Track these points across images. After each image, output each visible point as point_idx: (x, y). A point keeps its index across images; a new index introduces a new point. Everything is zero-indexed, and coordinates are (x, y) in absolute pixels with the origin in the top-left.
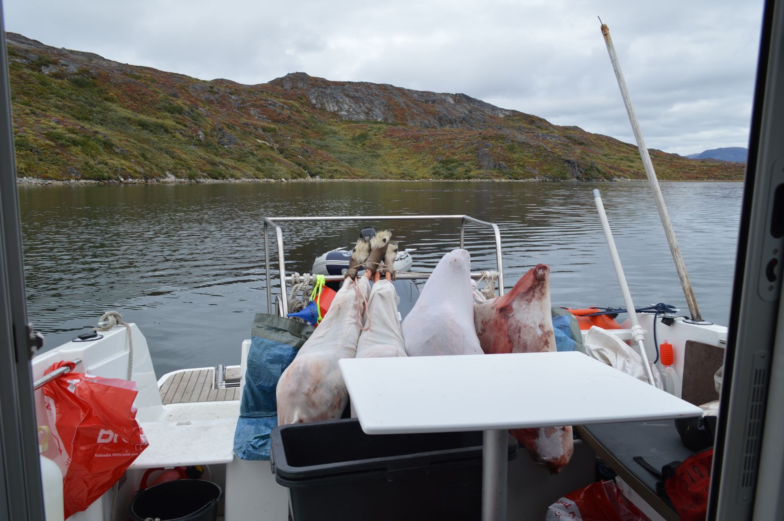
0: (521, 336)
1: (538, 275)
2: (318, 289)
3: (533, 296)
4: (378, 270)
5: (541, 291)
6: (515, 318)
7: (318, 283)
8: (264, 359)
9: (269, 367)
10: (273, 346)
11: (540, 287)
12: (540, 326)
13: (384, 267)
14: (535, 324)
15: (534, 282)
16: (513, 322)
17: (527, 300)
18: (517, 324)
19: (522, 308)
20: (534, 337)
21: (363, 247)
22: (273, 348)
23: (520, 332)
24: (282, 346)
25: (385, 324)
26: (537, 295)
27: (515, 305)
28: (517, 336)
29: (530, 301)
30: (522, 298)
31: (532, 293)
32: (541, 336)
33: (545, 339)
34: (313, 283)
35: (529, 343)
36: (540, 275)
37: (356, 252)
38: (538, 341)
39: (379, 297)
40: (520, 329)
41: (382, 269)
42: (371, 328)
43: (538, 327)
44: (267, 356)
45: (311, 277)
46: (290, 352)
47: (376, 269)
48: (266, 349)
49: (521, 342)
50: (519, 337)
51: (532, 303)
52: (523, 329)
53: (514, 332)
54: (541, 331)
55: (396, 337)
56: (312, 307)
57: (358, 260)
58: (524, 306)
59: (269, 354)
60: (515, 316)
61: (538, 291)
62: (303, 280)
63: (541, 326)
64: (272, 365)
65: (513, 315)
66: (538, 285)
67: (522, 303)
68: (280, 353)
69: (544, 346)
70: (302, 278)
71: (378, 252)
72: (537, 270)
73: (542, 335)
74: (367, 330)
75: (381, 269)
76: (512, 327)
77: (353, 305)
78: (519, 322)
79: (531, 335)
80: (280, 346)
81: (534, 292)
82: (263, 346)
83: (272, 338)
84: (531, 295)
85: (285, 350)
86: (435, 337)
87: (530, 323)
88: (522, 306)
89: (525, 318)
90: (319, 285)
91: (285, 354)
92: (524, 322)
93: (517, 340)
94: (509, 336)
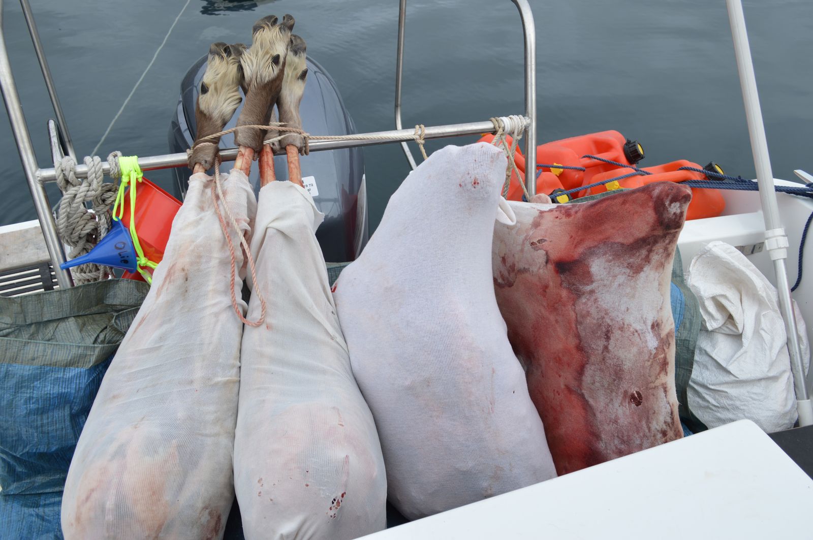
0: (610, 348)
1: (665, 216)
2: (127, 189)
3: (647, 259)
4: (266, 142)
5: (666, 249)
6: (596, 300)
7: (125, 180)
8: (21, 411)
9: (39, 423)
10: (35, 377)
11: (667, 241)
12: (653, 326)
13: (281, 133)
14: (645, 322)
15: (653, 229)
16: (593, 311)
17: (630, 266)
18: (603, 318)
19: (616, 284)
20: (640, 353)
21: (225, 75)
22: (37, 384)
23: (608, 338)
24: (60, 375)
25: (299, 307)
26: (655, 258)
27: (598, 266)
28: (601, 343)
29: (637, 270)
30: (617, 256)
31: (644, 252)
32: (654, 351)
33: (662, 356)
34: (112, 180)
35: (627, 365)
36: (671, 216)
37: (209, 93)
38: (648, 364)
39: (280, 240)
40: (608, 331)
41: (276, 139)
42: (269, 320)
43: (649, 327)
44: (26, 403)
45: (106, 166)
46: (84, 381)
47: (263, 140)
48: (22, 387)
49: (609, 361)
50: (606, 348)
51: (642, 275)
52: (616, 334)
53: (593, 332)
54: (655, 339)
55: (328, 339)
56: (121, 238)
57: (216, 115)
58: (621, 279)
59: (30, 398)
60: (598, 295)
61: (661, 250)
62: (86, 173)
63: (656, 326)
64: (45, 417)
65: (592, 292)
66: (664, 236)
67: (617, 270)
68: (56, 390)
69: (659, 374)
70: (81, 169)
71: (264, 93)
72: (667, 203)
73: (656, 349)
74: (258, 325)
75: (273, 140)
76: (588, 320)
77: (217, 261)
78: (607, 314)
79: (634, 350)
80: (54, 375)
81: (650, 251)
82: (12, 382)
83: (30, 356)
84: (643, 256)
85: (70, 380)
86: (428, 382)
87: (633, 321)
88: (615, 276)
89: (623, 308)
90: (129, 183)
91: (71, 389)
92: (620, 315)
93: (600, 352)
94: (578, 336)
